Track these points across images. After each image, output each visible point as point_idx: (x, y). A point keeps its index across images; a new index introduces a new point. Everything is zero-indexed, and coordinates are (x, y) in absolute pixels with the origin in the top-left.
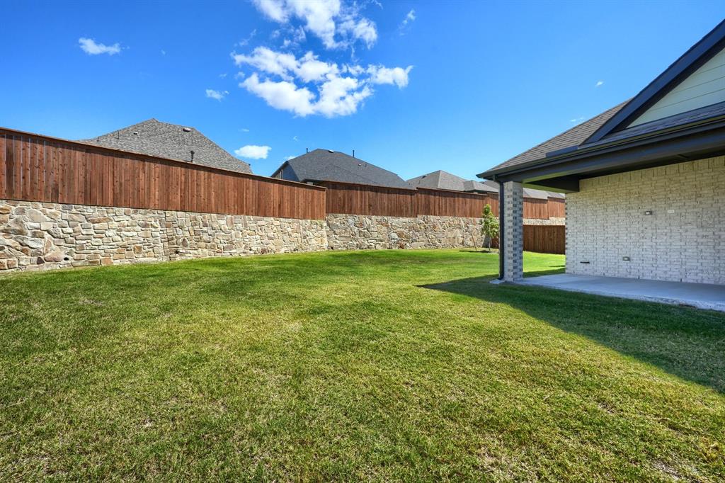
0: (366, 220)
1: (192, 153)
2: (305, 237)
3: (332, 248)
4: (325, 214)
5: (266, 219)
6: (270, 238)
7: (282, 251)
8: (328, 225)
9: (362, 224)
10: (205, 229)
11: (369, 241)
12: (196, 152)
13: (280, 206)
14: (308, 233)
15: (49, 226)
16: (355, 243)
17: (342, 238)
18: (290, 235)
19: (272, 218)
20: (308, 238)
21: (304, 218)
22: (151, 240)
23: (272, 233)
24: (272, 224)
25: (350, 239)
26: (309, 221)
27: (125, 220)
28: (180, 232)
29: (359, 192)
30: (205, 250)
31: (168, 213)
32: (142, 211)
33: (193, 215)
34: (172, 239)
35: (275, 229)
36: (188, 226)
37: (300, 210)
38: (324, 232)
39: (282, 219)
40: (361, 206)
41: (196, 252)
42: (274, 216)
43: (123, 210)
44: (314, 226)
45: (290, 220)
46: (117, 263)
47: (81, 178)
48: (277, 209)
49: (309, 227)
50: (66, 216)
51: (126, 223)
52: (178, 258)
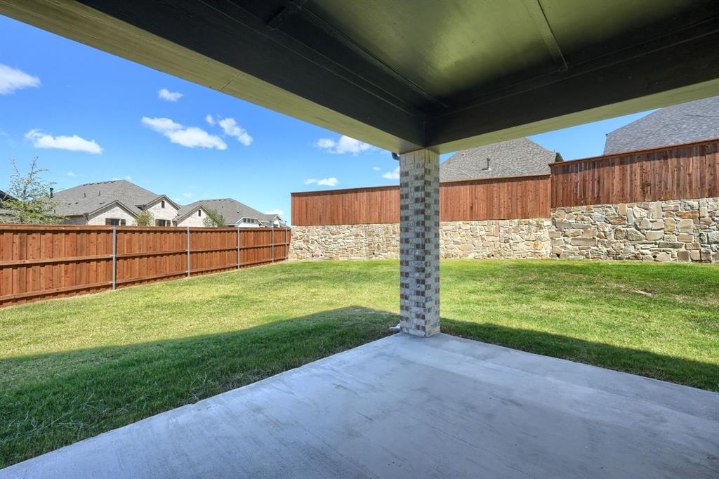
0: (635, 211)
1: (488, 160)
2: (507, 241)
3: (558, 255)
4: (549, 209)
5: (452, 223)
6: (457, 243)
7: (471, 256)
8: (554, 223)
9: (622, 219)
10: (394, 236)
11: (639, 246)
12: (492, 159)
13: (472, 208)
14: (513, 235)
15: (316, 238)
16: (605, 250)
17: (578, 242)
18: (483, 239)
19: (461, 222)
20: (511, 242)
21: (510, 217)
22: (360, 244)
23: (459, 238)
24: (460, 228)
25: (593, 243)
26: (516, 221)
27: (347, 232)
28: (377, 238)
29: (617, 168)
30: (393, 253)
31: (370, 226)
32: (355, 226)
33: (385, 225)
34: (371, 244)
35: (464, 233)
36: (382, 233)
37: (502, 209)
38: (545, 234)
39: (473, 222)
40: (623, 189)
41: (386, 254)
42: (464, 219)
43: (346, 226)
44: (525, 227)
45: (486, 222)
46: (341, 259)
47: (329, 210)
48: (468, 212)
49: (515, 229)
50: (323, 232)
51: (347, 234)
52: (374, 258)
